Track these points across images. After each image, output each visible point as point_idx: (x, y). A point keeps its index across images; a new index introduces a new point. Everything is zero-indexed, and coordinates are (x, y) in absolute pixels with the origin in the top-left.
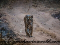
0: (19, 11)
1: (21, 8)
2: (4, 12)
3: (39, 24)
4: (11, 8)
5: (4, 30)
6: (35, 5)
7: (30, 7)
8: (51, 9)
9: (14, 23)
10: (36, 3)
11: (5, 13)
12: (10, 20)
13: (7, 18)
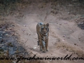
0: (32, 20)
2: (11, 21)
3: (61, 38)
5: (12, 46)
6: (55, 11)
7: (47, 14)
8: (77, 16)
9: (26, 36)
11: (12, 23)
12: (20, 32)
13: (15, 29)
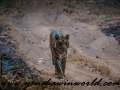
1: (41, 14)
4: (21, 16)
10: (70, 6)
